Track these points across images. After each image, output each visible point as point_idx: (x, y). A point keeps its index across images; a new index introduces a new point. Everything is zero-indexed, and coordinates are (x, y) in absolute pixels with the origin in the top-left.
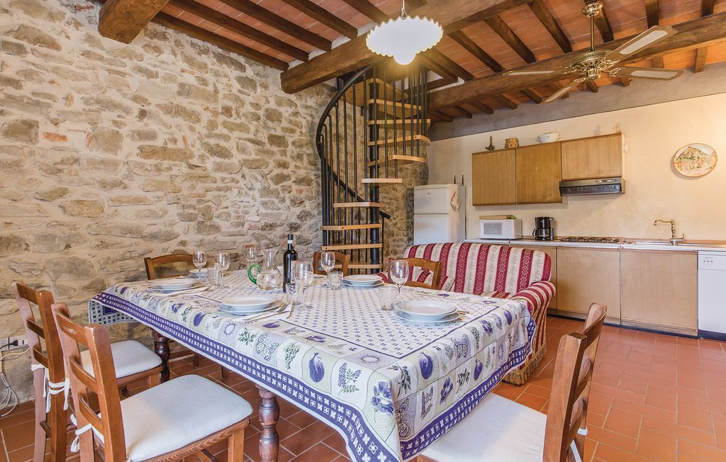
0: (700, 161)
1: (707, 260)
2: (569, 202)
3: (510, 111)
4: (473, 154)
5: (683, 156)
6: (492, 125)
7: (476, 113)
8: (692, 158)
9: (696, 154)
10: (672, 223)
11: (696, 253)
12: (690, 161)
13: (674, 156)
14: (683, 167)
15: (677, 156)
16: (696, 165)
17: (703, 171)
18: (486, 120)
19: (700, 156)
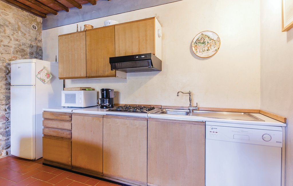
0: (209, 46)
1: (212, 131)
2: (127, 78)
3: (92, 6)
4: (59, 36)
5: (198, 42)
6: (81, 17)
7: (71, 8)
8: (204, 43)
9: (207, 40)
10: (190, 93)
11: (204, 123)
12: (203, 45)
13: (192, 41)
14: (198, 50)
15: (194, 41)
16: (206, 48)
17: (211, 53)
18: (77, 13)
19: (209, 41)
